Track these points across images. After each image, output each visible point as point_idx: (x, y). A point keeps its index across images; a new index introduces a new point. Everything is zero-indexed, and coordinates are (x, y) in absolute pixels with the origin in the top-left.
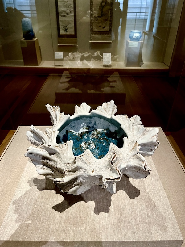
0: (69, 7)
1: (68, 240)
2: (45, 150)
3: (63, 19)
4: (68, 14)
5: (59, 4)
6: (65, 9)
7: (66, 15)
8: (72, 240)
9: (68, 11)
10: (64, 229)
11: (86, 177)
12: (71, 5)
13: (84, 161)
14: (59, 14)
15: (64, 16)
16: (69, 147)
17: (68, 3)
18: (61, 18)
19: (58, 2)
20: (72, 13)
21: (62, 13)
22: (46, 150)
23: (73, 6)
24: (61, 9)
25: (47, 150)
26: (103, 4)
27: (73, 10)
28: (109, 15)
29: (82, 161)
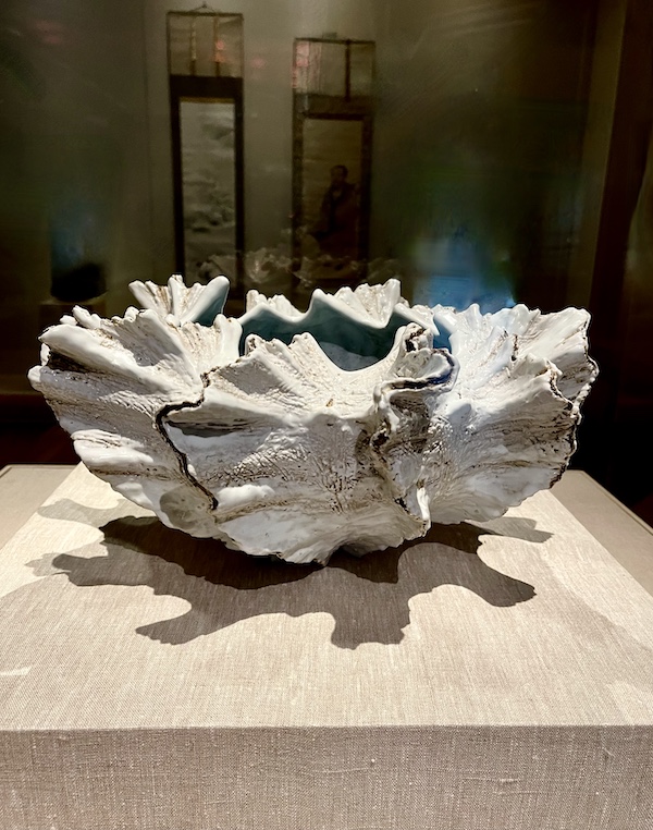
0: (218, 203)
1: (211, 724)
2: (120, 346)
3: (200, 238)
4: (215, 223)
5: (187, 191)
6: (206, 209)
7: (207, 225)
8: (231, 724)
9: (217, 215)
10: (192, 691)
11: (298, 431)
12: (225, 195)
13: (288, 362)
14: (185, 224)
15: (202, 230)
16: (224, 335)
17: (217, 188)
18: (191, 238)
19: (185, 187)
20: (230, 221)
21: (194, 220)
22: (125, 347)
23: (232, 198)
24: (192, 207)
25: (130, 341)
26: (337, 194)
27: (232, 211)
28: (357, 229)
29: (281, 361)
